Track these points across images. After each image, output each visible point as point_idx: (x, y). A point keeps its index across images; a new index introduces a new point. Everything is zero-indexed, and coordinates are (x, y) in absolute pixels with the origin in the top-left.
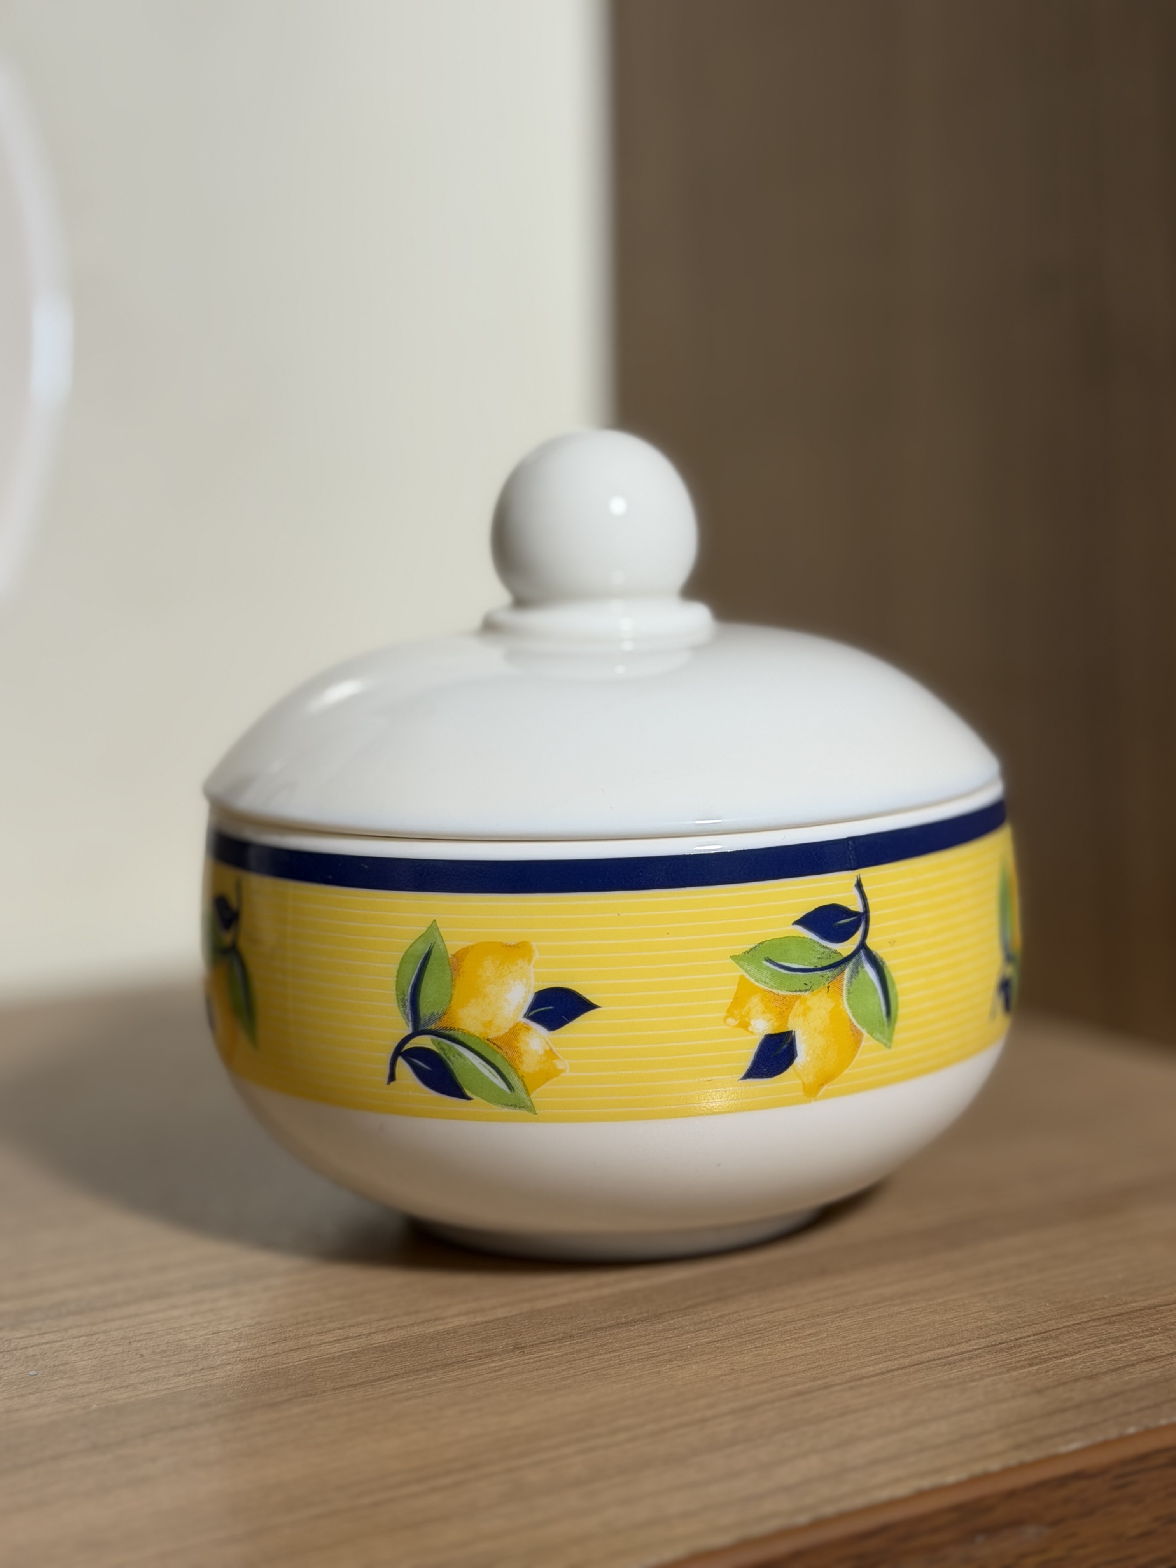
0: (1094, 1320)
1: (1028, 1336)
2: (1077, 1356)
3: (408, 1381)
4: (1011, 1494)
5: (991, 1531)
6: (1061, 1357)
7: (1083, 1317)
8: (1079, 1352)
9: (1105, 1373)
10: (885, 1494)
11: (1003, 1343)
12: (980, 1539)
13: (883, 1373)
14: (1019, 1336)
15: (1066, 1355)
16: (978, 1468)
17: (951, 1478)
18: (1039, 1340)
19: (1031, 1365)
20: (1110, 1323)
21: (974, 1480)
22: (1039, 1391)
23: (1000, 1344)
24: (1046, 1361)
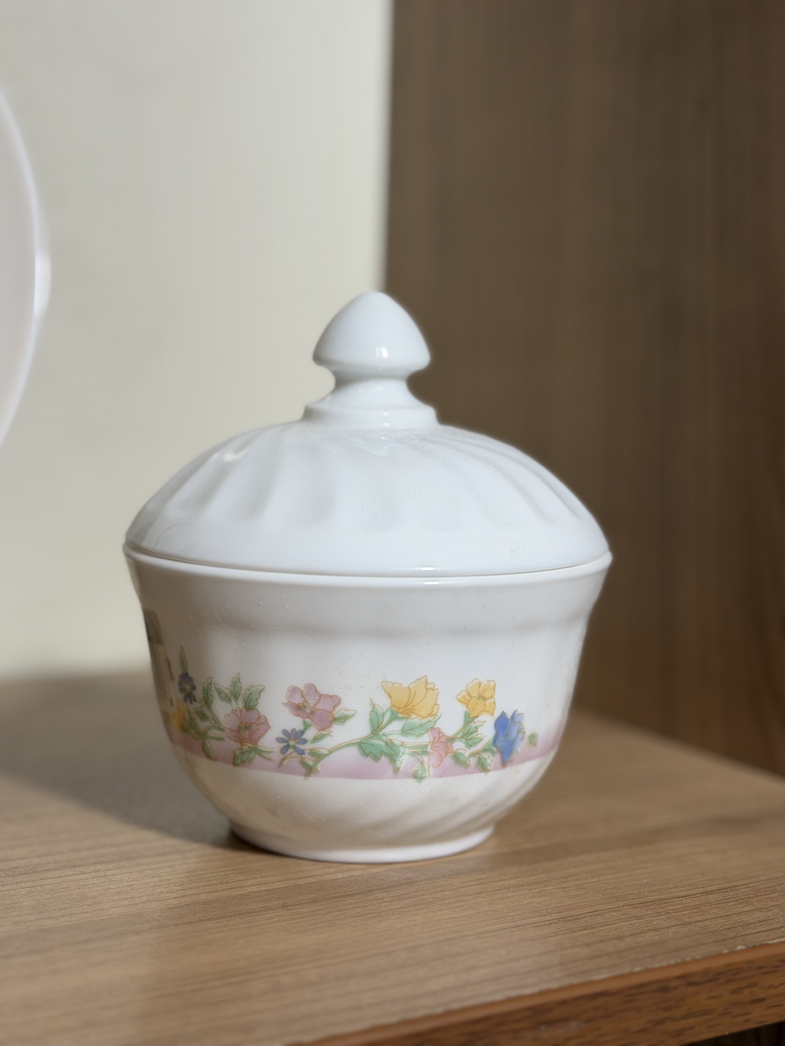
0: (627, 906)
1: (587, 913)
3: (218, 922)
4: (563, 1003)
5: (550, 1023)
6: (603, 926)
7: (621, 904)
8: (614, 924)
9: (628, 936)
10: (489, 999)
11: (570, 917)
12: (543, 1027)
13: (497, 930)
14: (580, 913)
16: (545, 987)
17: (528, 991)
18: (592, 916)
19: (585, 930)
21: (542, 993)
22: (587, 945)
23: (569, 917)
24: (594, 928)
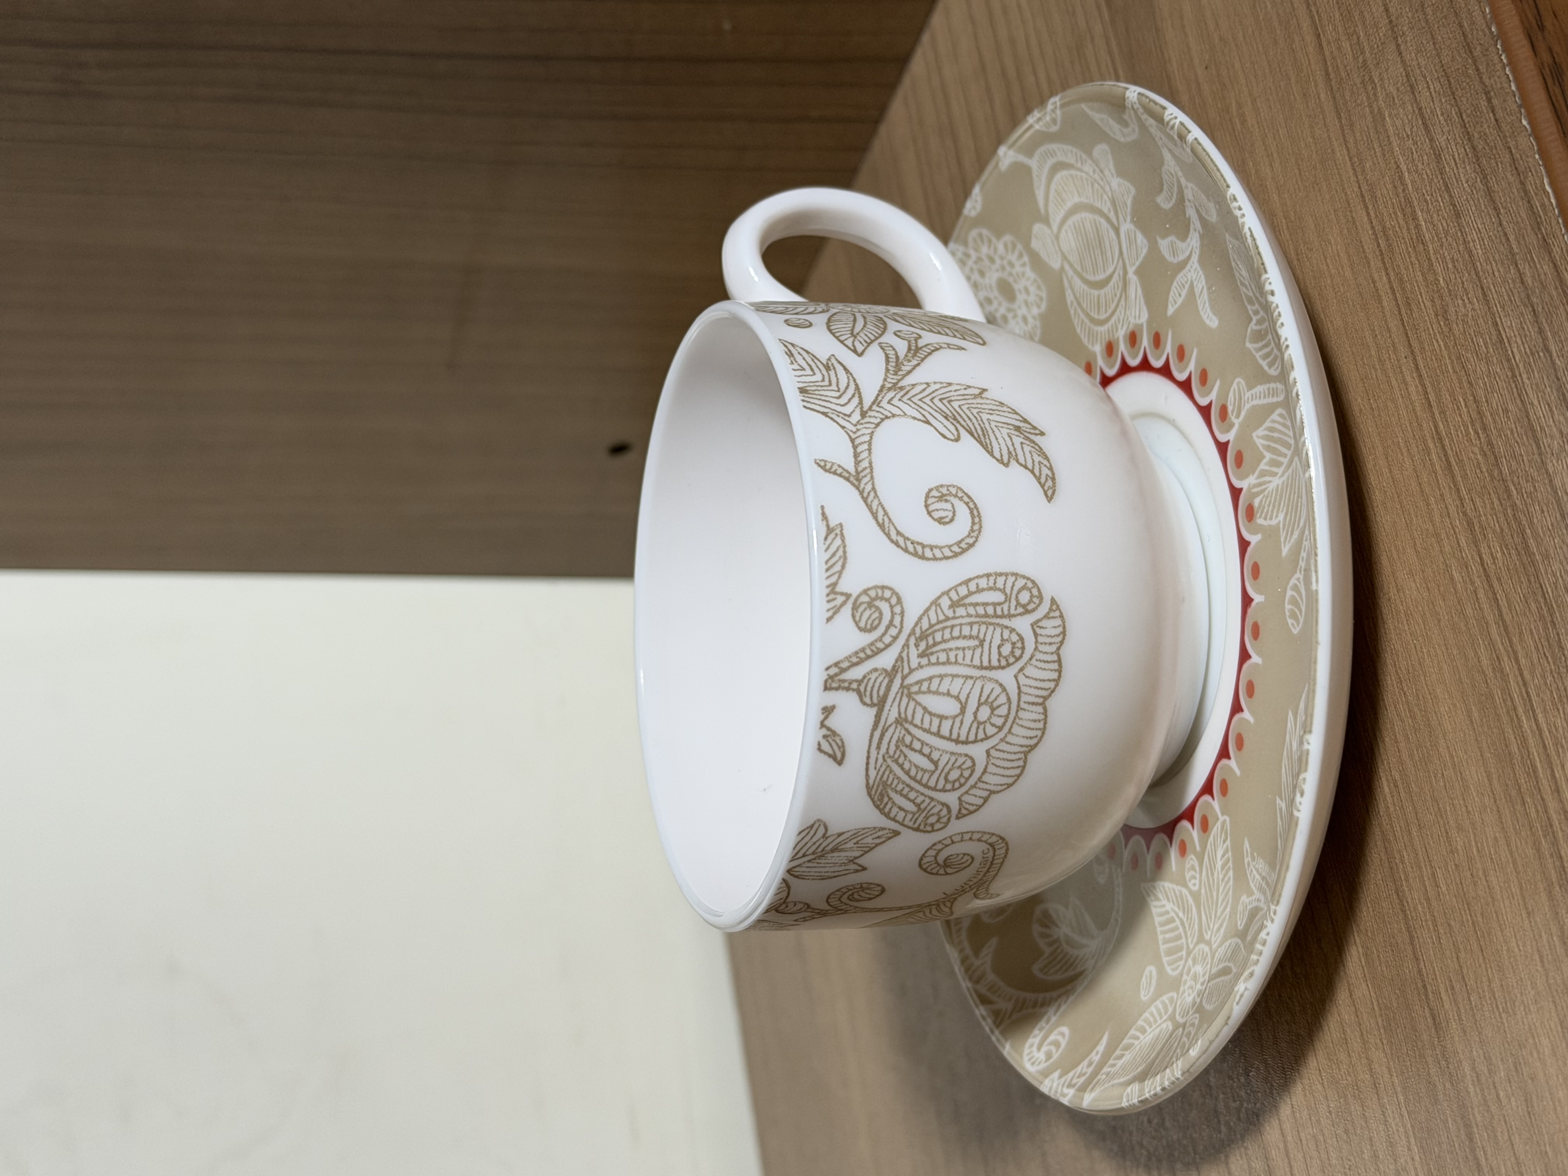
2: (1404, 168)
15: (1401, 177)
20: (1352, 125)
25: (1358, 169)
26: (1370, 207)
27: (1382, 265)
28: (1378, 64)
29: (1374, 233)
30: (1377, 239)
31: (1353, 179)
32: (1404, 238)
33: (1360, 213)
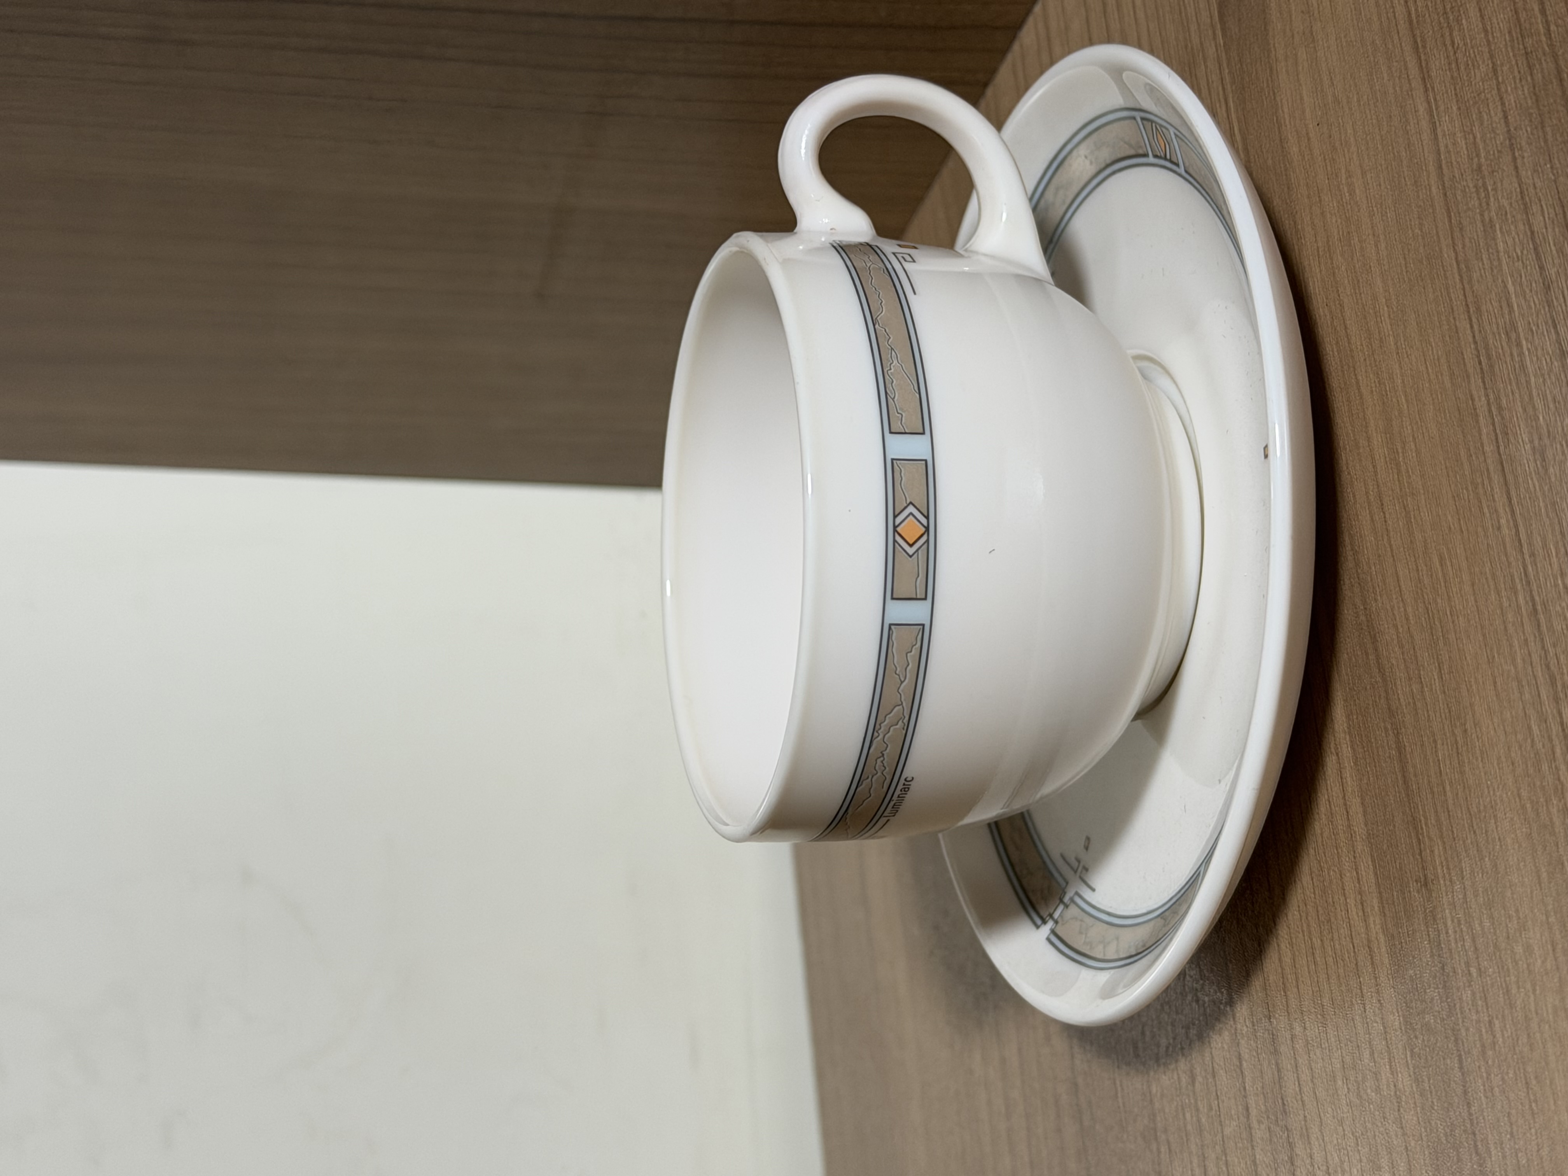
25: (1465, 277)
26: (1474, 320)
27: (1481, 384)
28: (1493, 172)
29: (1477, 349)
30: (1478, 356)
31: (1459, 286)
32: (1506, 362)
33: (1464, 324)
